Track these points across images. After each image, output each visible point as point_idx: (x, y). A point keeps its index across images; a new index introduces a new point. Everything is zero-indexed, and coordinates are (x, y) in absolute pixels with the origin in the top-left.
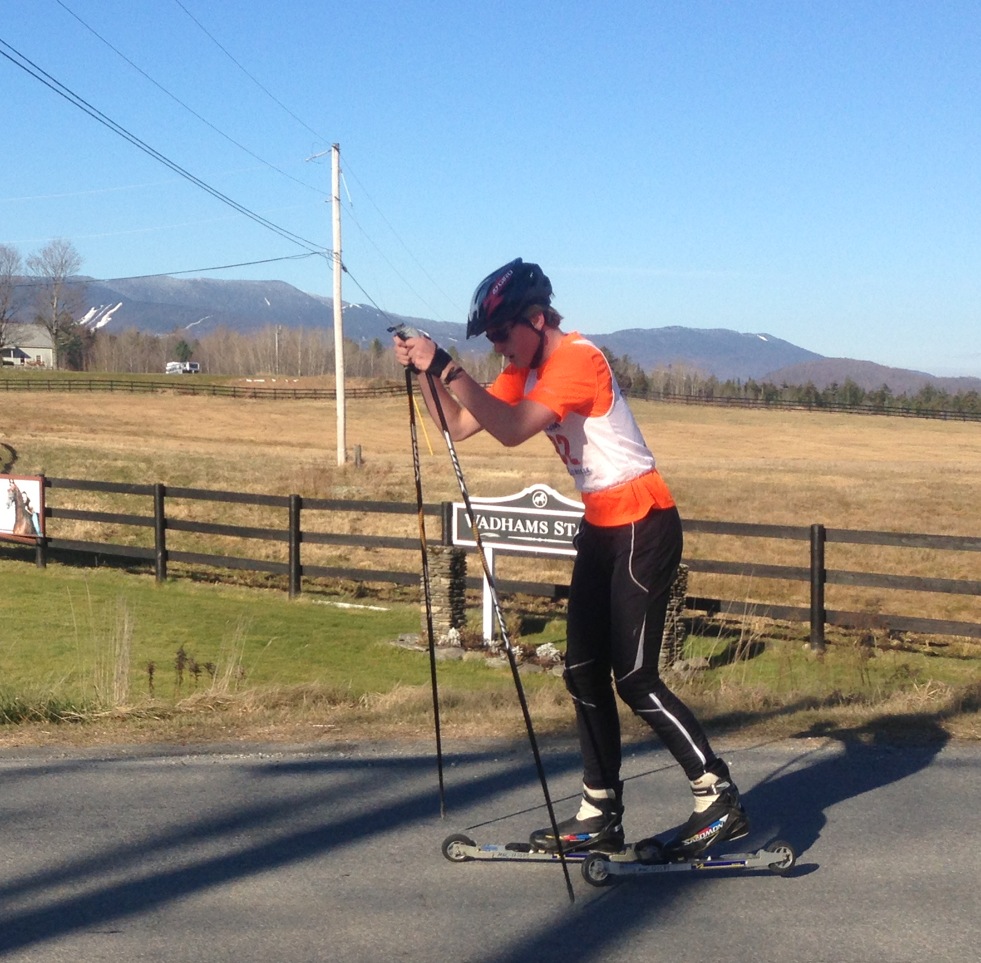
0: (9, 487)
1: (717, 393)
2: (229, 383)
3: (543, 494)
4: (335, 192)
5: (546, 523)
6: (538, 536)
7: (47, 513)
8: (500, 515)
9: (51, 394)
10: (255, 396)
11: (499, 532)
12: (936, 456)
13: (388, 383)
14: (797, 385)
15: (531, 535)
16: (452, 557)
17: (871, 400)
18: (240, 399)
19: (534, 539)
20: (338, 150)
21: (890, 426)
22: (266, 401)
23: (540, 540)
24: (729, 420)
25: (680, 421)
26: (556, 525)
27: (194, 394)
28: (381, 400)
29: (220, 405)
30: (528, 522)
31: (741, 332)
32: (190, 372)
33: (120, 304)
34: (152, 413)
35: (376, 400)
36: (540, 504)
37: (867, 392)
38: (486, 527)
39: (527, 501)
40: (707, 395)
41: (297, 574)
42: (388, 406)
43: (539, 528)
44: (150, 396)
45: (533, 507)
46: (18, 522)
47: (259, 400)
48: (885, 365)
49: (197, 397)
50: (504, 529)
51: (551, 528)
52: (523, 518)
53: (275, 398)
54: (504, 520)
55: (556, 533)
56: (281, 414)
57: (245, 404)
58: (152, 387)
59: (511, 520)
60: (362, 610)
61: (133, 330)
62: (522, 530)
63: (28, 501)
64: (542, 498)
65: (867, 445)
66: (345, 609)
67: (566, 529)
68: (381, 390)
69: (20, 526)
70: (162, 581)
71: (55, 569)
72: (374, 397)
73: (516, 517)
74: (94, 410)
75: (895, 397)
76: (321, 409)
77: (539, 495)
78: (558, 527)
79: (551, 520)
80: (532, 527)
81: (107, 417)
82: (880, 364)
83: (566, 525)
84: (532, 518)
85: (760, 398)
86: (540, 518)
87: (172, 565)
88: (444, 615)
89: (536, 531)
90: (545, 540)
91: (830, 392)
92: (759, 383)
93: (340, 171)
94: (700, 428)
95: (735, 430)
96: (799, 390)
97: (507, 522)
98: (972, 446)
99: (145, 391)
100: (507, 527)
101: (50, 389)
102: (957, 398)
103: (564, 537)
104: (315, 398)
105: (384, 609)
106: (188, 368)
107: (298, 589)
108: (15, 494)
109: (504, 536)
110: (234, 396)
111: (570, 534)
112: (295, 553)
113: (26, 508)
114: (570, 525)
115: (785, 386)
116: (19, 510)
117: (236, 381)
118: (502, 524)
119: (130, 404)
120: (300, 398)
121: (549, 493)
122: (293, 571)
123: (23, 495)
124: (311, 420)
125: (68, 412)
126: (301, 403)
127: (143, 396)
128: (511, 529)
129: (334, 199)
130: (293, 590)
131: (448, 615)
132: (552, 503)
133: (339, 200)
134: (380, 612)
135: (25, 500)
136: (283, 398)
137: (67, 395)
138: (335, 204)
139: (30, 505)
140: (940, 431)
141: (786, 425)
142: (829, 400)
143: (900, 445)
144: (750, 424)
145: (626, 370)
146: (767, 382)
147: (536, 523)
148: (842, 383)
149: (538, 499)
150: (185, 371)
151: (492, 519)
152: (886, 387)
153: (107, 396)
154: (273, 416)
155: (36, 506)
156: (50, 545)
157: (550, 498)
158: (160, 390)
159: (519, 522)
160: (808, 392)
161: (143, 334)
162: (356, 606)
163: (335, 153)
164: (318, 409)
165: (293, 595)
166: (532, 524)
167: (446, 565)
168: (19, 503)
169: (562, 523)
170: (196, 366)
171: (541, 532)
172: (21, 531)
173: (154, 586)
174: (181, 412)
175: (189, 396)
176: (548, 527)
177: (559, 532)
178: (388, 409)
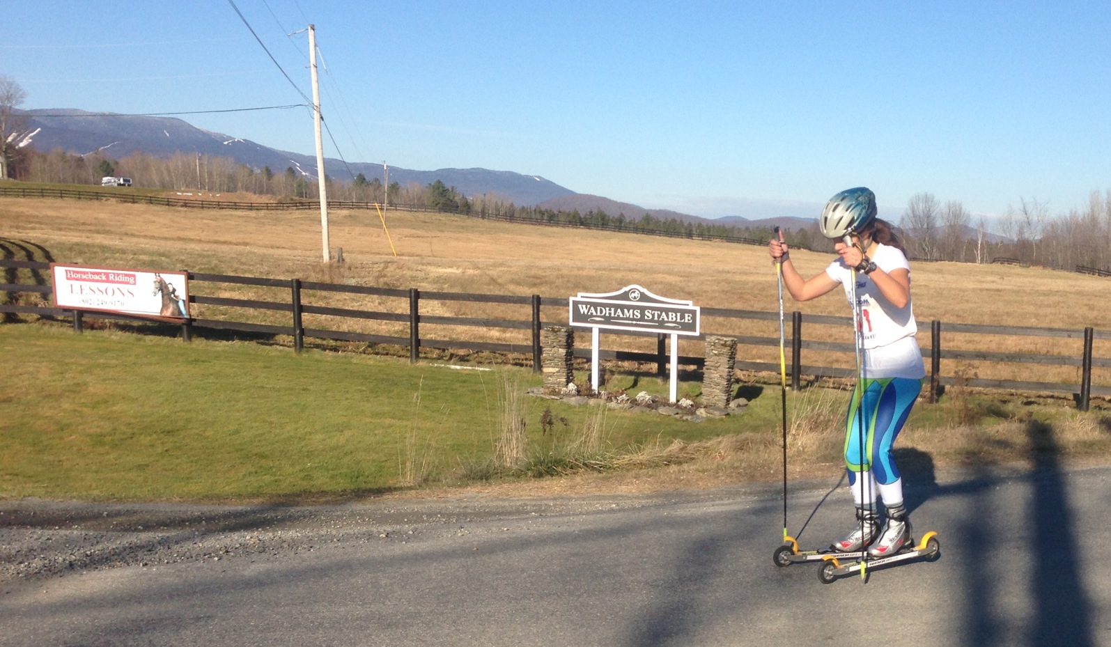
0: (155, 280)
1: (516, 215)
2: (163, 195)
3: (637, 292)
4: (313, 61)
5: (639, 311)
6: (633, 319)
7: (192, 299)
8: (605, 305)
9: (9, 200)
10: (185, 205)
11: (604, 317)
12: (675, 260)
13: (292, 200)
14: (567, 211)
15: (628, 319)
16: (567, 334)
17: (613, 222)
18: (173, 208)
19: (630, 322)
20: (314, 30)
21: (639, 240)
22: (196, 210)
23: (634, 322)
24: (540, 234)
25: (508, 234)
26: (646, 312)
27: (134, 202)
28: (288, 212)
29: (158, 211)
30: (626, 311)
31: (523, 174)
32: (124, 185)
33: (39, 129)
34: (102, 216)
35: (284, 212)
36: (635, 298)
37: (611, 218)
38: (595, 314)
39: (625, 296)
40: (511, 216)
41: (416, 346)
42: (294, 216)
43: (634, 314)
44: (96, 203)
45: (630, 300)
46: (164, 306)
47: (190, 209)
48: (615, 200)
49: (136, 205)
50: (607, 315)
51: (643, 314)
52: (622, 307)
53: (203, 207)
54: (607, 309)
55: (646, 318)
56: (211, 220)
57: (177, 211)
58: (97, 196)
59: (613, 309)
60: (470, 370)
61: (60, 149)
62: (621, 316)
63: (174, 290)
64: (637, 294)
65: (631, 253)
66: (457, 370)
67: (653, 315)
68: (288, 205)
69: (167, 310)
70: (300, 351)
71: (199, 343)
72: (283, 210)
73: (616, 307)
74: (51, 213)
75: (628, 221)
76: (243, 217)
77: (634, 292)
78: (648, 314)
79: (642, 309)
80: (628, 314)
81: (63, 218)
82: (612, 199)
83: (653, 312)
84: (629, 308)
85: (545, 218)
86: (635, 308)
87: (308, 340)
88: (561, 373)
89: (631, 317)
90: (638, 323)
91: (588, 217)
92: (543, 209)
93: (316, 46)
94: (524, 239)
95: (546, 241)
96: (569, 214)
97: (610, 310)
98: (693, 254)
99: (91, 199)
100: (610, 314)
101: (6, 195)
102: (665, 223)
103: (652, 320)
104: (236, 209)
105: (487, 369)
106: (122, 181)
107: (417, 357)
108: (161, 285)
109: (608, 320)
110: (168, 205)
111: (656, 318)
112: (415, 330)
113: (172, 296)
114: (656, 313)
115: (560, 212)
116: (165, 297)
117: (168, 193)
118: (606, 312)
119: (81, 209)
120: (223, 208)
121: (642, 291)
122: (414, 343)
123: (169, 286)
124: (236, 225)
125: (28, 214)
126: (224, 212)
127: (89, 202)
128: (613, 315)
129: (312, 66)
130: (414, 356)
131: (565, 374)
132: (644, 298)
133: (316, 67)
134: (486, 371)
135: (171, 289)
136: (209, 208)
137: (22, 200)
138: (313, 70)
139: (176, 293)
140: (671, 244)
141: (577, 238)
142: (588, 222)
143: (651, 253)
144: (554, 237)
145: (454, 197)
146: (549, 209)
147: (631, 311)
148: (595, 211)
149: (633, 295)
150: (119, 185)
151: (599, 308)
152: (622, 214)
153: (58, 202)
154: (205, 221)
155: (182, 294)
156: (194, 324)
157: (642, 294)
158: (104, 199)
159: (619, 310)
160: (574, 217)
161: (68, 154)
162: (465, 368)
163: (311, 32)
164: (239, 217)
165: (414, 360)
166: (628, 312)
167: (563, 340)
168: (165, 292)
169: (650, 311)
170: (129, 181)
171: (635, 317)
172: (168, 313)
173: (294, 355)
174: (127, 216)
175: (130, 204)
176: (640, 313)
177: (648, 317)
178: (295, 218)
